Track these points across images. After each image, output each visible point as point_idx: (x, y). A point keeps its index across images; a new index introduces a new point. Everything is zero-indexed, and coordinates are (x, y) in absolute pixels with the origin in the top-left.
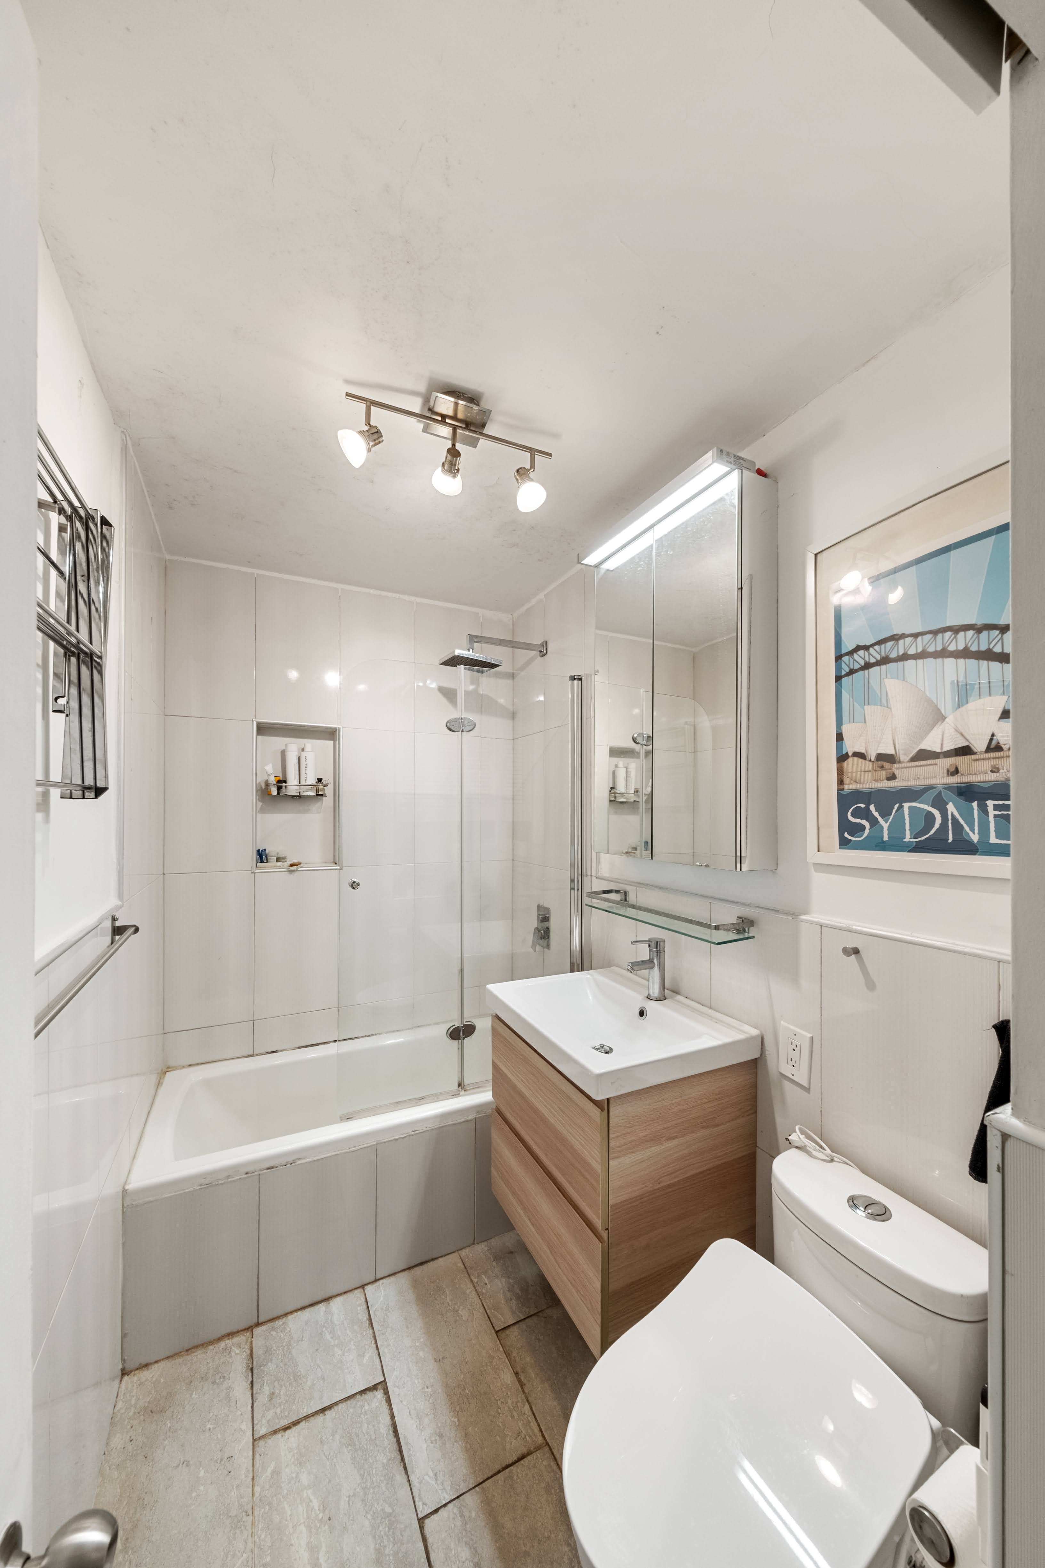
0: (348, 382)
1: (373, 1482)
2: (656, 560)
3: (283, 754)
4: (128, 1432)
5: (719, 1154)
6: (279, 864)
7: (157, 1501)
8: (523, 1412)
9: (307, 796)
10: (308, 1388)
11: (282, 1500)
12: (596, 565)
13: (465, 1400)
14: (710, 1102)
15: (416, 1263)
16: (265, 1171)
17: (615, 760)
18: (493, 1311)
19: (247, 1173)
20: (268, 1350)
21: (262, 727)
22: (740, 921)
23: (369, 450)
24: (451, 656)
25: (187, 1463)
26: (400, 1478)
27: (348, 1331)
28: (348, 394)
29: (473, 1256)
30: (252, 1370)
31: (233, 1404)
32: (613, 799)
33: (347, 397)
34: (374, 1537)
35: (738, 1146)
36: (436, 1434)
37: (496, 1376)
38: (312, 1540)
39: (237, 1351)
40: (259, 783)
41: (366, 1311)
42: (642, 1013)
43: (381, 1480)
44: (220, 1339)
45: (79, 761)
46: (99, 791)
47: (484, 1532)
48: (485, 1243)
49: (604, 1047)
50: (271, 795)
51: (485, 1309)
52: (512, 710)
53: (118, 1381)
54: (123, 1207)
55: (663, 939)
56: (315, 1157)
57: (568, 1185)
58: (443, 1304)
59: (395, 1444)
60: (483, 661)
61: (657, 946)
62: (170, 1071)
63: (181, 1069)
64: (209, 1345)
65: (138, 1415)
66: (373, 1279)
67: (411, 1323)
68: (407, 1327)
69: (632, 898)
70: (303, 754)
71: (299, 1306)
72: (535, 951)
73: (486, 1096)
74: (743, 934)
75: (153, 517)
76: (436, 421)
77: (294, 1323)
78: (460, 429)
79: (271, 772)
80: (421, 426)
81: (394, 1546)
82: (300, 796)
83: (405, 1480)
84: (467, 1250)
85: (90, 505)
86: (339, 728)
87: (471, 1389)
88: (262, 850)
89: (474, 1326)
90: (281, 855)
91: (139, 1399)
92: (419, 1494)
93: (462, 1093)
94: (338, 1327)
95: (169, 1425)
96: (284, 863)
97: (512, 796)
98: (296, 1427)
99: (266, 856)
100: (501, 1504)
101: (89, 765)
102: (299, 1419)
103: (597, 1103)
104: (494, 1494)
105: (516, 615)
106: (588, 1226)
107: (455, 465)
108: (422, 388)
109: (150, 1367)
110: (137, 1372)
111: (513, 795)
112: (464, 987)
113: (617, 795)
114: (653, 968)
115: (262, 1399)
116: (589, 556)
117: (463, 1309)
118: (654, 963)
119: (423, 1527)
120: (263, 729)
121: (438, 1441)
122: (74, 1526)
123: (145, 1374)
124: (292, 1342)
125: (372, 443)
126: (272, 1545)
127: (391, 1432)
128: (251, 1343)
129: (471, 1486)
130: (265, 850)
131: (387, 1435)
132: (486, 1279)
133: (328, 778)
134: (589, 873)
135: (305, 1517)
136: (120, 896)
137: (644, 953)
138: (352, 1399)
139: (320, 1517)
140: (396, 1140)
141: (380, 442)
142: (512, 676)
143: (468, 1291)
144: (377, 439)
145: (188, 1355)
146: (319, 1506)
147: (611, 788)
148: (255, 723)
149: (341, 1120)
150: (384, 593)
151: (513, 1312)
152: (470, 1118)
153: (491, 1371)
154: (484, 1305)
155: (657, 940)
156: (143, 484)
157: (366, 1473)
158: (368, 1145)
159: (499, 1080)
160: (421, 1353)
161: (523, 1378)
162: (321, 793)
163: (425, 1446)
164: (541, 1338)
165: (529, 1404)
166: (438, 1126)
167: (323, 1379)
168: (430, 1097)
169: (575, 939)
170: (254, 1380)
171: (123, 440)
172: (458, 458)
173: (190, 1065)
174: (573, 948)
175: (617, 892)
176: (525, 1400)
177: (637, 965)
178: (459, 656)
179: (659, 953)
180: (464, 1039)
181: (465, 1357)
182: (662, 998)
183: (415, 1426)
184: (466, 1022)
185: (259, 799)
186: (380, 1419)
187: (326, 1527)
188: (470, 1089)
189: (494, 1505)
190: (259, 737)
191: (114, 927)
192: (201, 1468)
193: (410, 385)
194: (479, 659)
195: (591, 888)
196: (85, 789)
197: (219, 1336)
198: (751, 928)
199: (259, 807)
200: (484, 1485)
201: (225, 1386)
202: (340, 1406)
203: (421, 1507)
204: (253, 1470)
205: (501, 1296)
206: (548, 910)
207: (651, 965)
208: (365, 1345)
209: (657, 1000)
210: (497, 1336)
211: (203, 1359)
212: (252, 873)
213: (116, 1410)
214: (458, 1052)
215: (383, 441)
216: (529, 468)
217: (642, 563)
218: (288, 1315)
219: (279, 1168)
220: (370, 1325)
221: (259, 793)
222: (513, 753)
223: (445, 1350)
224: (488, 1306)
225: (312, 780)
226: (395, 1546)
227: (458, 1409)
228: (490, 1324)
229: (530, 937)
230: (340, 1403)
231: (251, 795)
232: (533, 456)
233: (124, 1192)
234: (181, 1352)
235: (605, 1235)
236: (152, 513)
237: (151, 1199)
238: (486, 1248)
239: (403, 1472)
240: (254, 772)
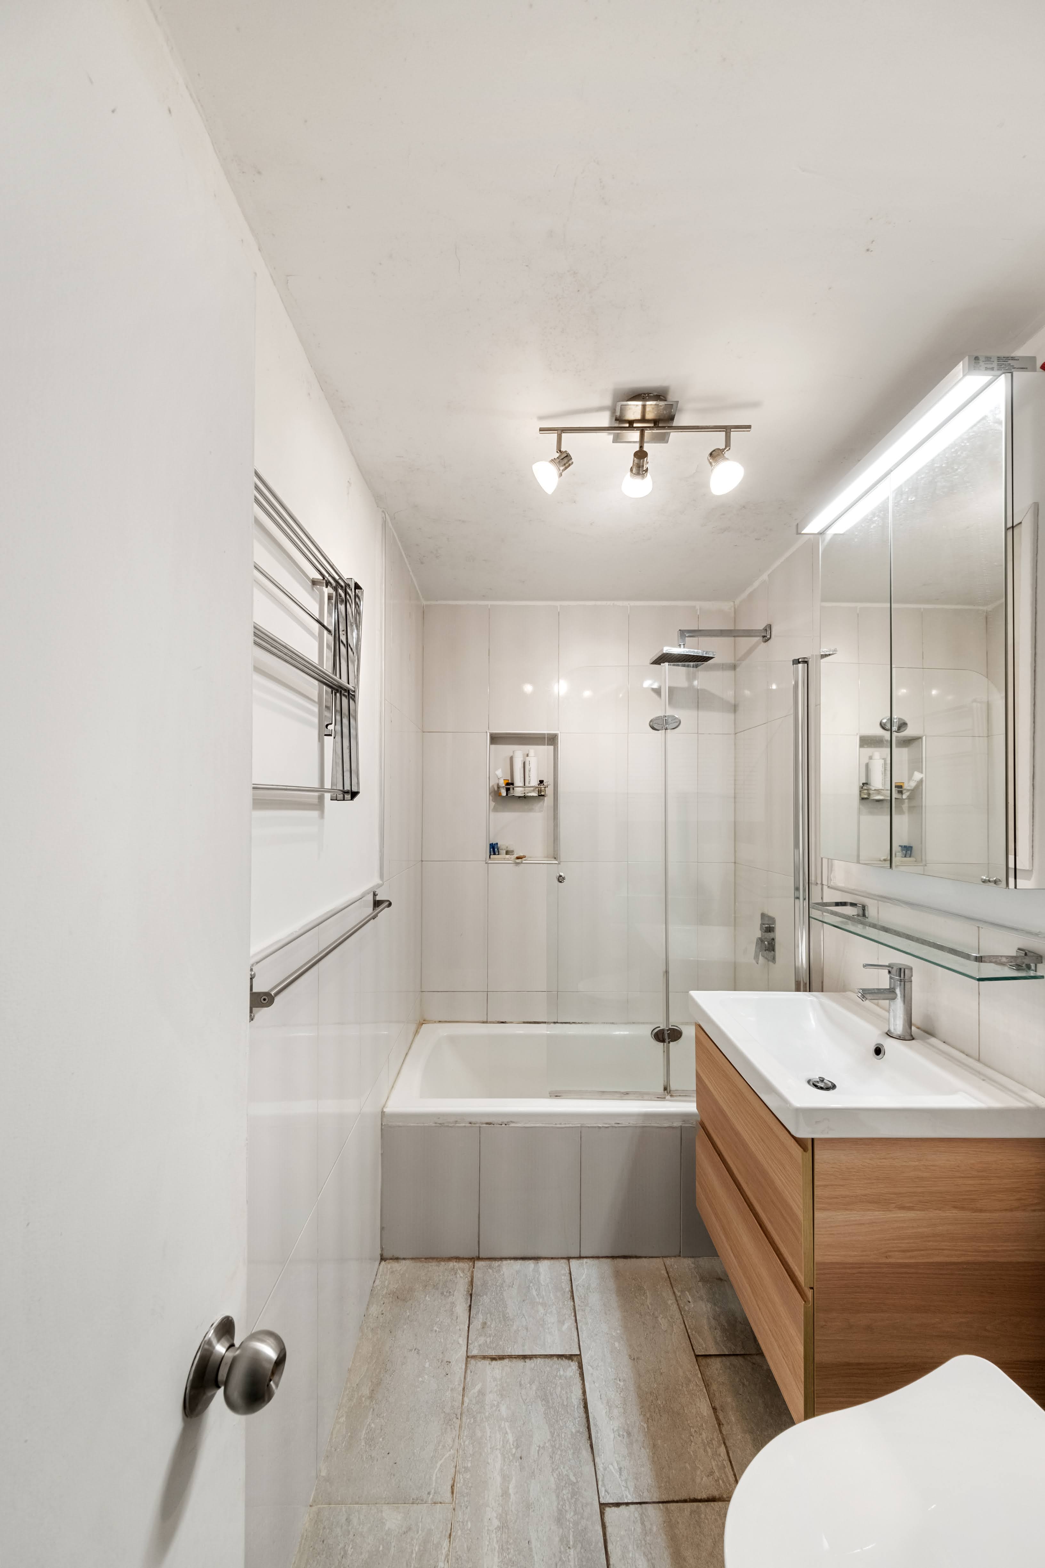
0: (541, 418)
1: (560, 1445)
2: (893, 512)
3: (511, 759)
4: (381, 1306)
5: (982, 1248)
6: (508, 856)
7: (395, 1371)
8: (718, 1453)
9: (530, 796)
10: (513, 1332)
11: (484, 1419)
12: (821, 532)
13: (657, 1410)
14: (964, 1177)
15: (620, 1255)
16: (484, 1125)
17: (868, 751)
18: (694, 1332)
19: (470, 1123)
20: (485, 1284)
21: (495, 738)
22: (1022, 953)
23: (561, 475)
24: (660, 654)
25: (418, 1351)
26: (586, 1453)
27: (551, 1295)
28: (541, 430)
29: (677, 1268)
30: (471, 1295)
31: (455, 1318)
32: (866, 796)
33: (541, 432)
34: (558, 1497)
35: (1017, 1246)
36: (624, 1429)
37: (691, 1401)
38: (505, 1468)
39: (462, 1275)
40: (493, 786)
41: (569, 1282)
42: (878, 1051)
43: (568, 1447)
44: (450, 1259)
45: (341, 772)
46: (354, 795)
47: (664, 1553)
48: (693, 1260)
49: (825, 1081)
50: (502, 796)
51: (685, 1326)
52: (733, 702)
53: (378, 1262)
54: (382, 1124)
55: (909, 966)
56: (526, 1123)
57: (770, 1224)
58: (643, 1304)
59: (585, 1421)
60: (694, 656)
61: (901, 975)
62: (425, 1023)
63: (433, 1023)
64: (442, 1261)
65: (389, 1296)
66: (578, 1255)
67: (609, 1310)
68: (606, 1314)
69: (871, 912)
70: (528, 759)
71: (512, 1256)
72: (758, 963)
73: (690, 1107)
74: (1027, 971)
75: (411, 573)
76: (623, 429)
77: (509, 1269)
78: (648, 429)
79: (500, 776)
80: (611, 437)
81: (574, 1515)
82: (525, 797)
83: (590, 1459)
84: (673, 1260)
85: (346, 576)
86: (558, 734)
87: (664, 1402)
88: (495, 844)
89: (672, 1340)
90: (510, 849)
91: (390, 1283)
92: (603, 1480)
93: (668, 1097)
94: (543, 1287)
95: (408, 1314)
96: (512, 856)
97: (733, 795)
98: (501, 1361)
99: (498, 849)
100: (685, 1535)
101: (347, 774)
102: (504, 1356)
103: (799, 1141)
104: (679, 1520)
105: (737, 602)
106: (790, 1278)
107: (643, 466)
108: (608, 401)
109: (400, 1261)
110: (390, 1261)
111: (735, 793)
112: (670, 991)
113: (871, 792)
114: (894, 999)
115: (477, 1324)
116: (807, 526)
117: (663, 1318)
118: (896, 993)
119: (604, 1513)
120: (495, 739)
121: (625, 1437)
122: (260, 1337)
123: (395, 1265)
124: (504, 1285)
125: (562, 468)
126: (473, 1455)
127: (582, 1407)
128: (473, 1272)
129: (655, 1500)
130: (497, 844)
131: (577, 1407)
132: (690, 1297)
133: (549, 780)
134: (819, 882)
135: (501, 1445)
136: (381, 876)
137: (883, 980)
138: (549, 1359)
139: (514, 1452)
140: (599, 1127)
141: (570, 465)
142: (734, 667)
143: (670, 1302)
144: (567, 463)
145: (426, 1262)
146: (514, 1442)
147: (863, 784)
148: (488, 734)
149: (550, 1096)
150: (599, 603)
151: (716, 1343)
152: (675, 1125)
153: (686, 1393)
154: (686, 1323)
155: (900, 967)
156: (401, 548)
157: (556, 1433)
158: (573, 1125)
159: (702, 1093)
160: (617, 1344)
161: (721, 1417)
162: (543, 794)
163: (612, 1436)
164: (746, 1383)
165: (726, 1447)
166: (641, 1125)
167: (527, 1329)
168: (634, 1094)
169: (800, 954)
170: (472, 1305)
171: (383, 518)
172: (646, 459)
173: (440, 1021)
174: (799, 964)
175: (853, 905)
176: (722, 1442)
177: (870, 993)
178: (667, 654)
179: (902, 983)
180: (669, 1043)
181: (661, 1367)
182: (908, 1037)
183: (604, 1411)
184: (672, 1026)
185: (492, 800)
186: (573, 1389)
187: (518, 1464)
188: (676, 1096)
189: (676, 1531)
190: (493, 746)
191: (375, 900)
192: (427, 1361)
193: (596, 402)
194: (690, 654)
195: (822, 898)
196: (345, 792)
197: (449, 1256)
198: (1039, 965)
199: (492, 807)
200: (669, 1505)
201: (450, 1299)
202: (539, 1360)
203: (603, 1492)
204: (464, 1382)
205: (705, 1321)
206: (773, 920)
207: (891, 996)
208: (565, 1314)
209: (899, 1038)
210: (697, 1361)
211: (437, 1271)
212: (486, 863)
213: (375, 1285)
214: (664, 1055)
215: (573, 463)
216: (724, 447)
217: (876, 518)
218: (503, 1260)
219: (495, 1126)
220: (572, 1298)
221: (493, 794)
222: (735, 749)
223: (641, 1351)
224: (690, 1326)
225: (534, 782)
226: (576, 1516)
227: (648, 1415)
228: (690, 1345)
229: (752, 948)
230: (539, 1357)
231: (484, 797)
232: (728, 434)
233: (383, 1113)
234: (421, 1258)
235: (809, 1293)
236: (410, 570)
237: (400, 1124)
238: (693, 1265)
239: (590, 1449)
240: (488, 776)
